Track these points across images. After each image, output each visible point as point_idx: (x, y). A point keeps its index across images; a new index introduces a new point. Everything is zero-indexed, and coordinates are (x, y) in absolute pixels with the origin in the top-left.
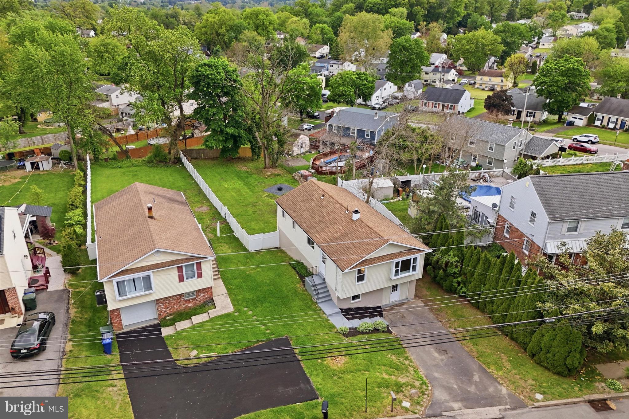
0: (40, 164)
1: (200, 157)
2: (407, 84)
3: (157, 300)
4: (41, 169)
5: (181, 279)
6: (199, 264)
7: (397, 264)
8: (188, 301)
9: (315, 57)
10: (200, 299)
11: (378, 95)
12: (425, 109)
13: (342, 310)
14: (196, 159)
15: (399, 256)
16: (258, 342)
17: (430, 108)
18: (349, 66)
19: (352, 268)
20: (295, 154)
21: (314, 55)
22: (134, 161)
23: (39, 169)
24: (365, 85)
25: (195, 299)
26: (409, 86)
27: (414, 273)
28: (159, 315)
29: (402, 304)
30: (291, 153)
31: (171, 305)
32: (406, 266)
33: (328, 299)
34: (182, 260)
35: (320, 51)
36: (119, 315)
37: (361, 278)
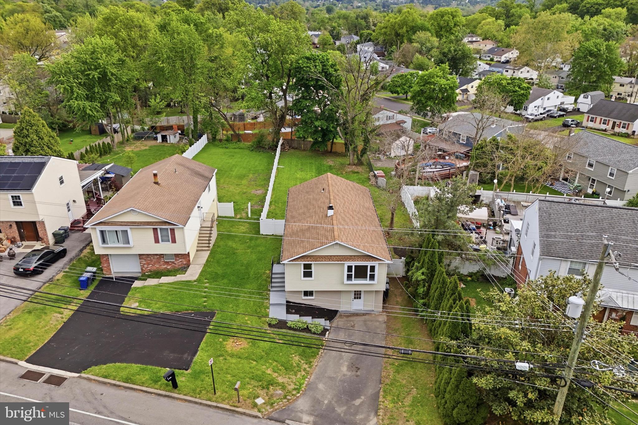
0: (168, 137)
1: (301, 147)
2: (582, 95)
3: (140, 255)
4: (169, 142)
5: (157, 241)
6: (173, 230)
7: (350, 268)
8: (167, 263)
9: (499, 62)
10: (179, 263)
11: (537, 105)
12: (591, 124)
13: (287, 302)
14: (296, 149)
15: (350, 259)
16: (188, 310)
17: (597, 125)
18: (528, 72)
19: (292, 261)
20: (393, 155)
21: (499, 60)
22: (242, 144)
23: (167, 141)
24: (516, 91)
25: (173, 263)
26: (584, 97)
27: (372, 282)
28: (142, 269)
29: (364, 314)
30: (388, 154)
31: (152, 263)
32: (361, 272)
33: (282, 289)
34: (156, 222)
35: (506, 55)
36: (108, 261)
37: (308, 274)
